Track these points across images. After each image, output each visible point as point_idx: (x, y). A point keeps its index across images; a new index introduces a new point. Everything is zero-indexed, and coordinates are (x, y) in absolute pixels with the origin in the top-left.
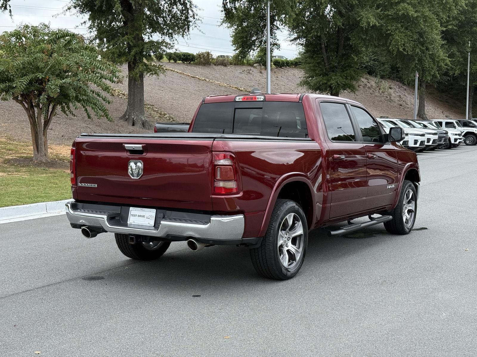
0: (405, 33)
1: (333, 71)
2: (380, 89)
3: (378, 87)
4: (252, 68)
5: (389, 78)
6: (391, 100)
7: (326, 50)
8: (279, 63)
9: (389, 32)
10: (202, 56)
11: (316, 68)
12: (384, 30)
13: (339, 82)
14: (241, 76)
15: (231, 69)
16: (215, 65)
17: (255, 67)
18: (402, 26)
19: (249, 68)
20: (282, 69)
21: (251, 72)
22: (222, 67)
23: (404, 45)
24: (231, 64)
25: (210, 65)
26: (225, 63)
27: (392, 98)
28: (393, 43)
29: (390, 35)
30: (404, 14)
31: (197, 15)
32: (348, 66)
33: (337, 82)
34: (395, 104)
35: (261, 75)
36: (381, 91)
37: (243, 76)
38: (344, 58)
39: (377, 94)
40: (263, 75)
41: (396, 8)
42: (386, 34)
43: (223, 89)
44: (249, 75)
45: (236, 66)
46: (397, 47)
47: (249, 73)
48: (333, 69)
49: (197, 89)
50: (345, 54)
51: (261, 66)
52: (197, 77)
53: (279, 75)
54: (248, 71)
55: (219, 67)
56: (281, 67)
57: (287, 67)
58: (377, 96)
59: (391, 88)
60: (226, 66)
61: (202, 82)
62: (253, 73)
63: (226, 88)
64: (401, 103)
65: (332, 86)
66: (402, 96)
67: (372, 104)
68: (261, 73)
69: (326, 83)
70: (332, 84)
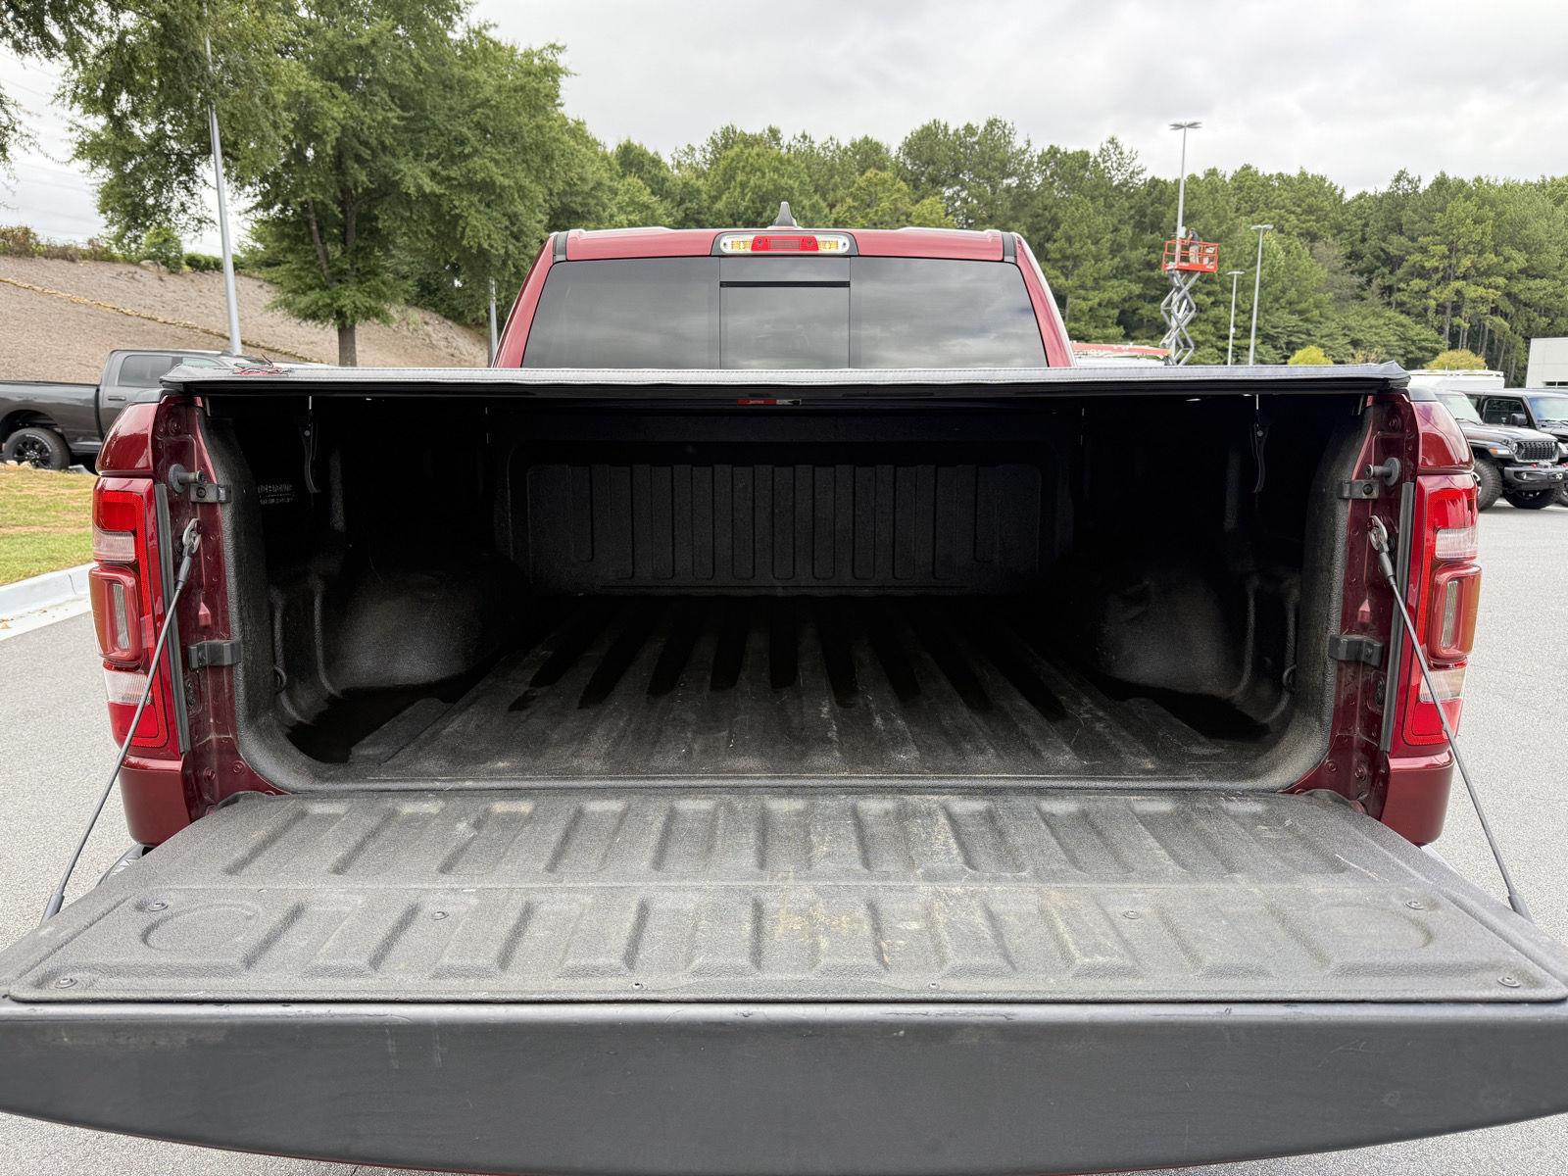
0: (486, 214)
1: (340, 281)
2: (408, 324)
3: (404, 319)
4: (138, 270)
5: (416, 305)
6: (432, 346)
7: (321, 237)
8: (199, 261)
9: (457, 211)
10: (9, 235)
11: (303, 274)
12: (445, 208)
13: (357, 302)
14: (115, 283)
15: (87, 269)
16: (46, 257)
17: (144, 268)
18: (480, 201)
19: (133, 269)
20: (207, 276)
21: (137, 276)
22: (66, 263)
23: (489, 236)
24: (84, 257)
25: (33, 257)
26: (71, 256)
27: (434, 342)
28: (468, 232)
29: (460, 216)
30: (483, 179)
31: (20, 123)
32: (368, 272)
33: (354, 302)
34: (442, 354)
35: (162, 284)
36: (411, 327)
37: (121, 283)
38: (360, 256)
39: (405, 333)
40: (168, 285)
41: (465, 166)
42: (452, 216)
43: (82, 308)
44: (135, 284)
45: (98, 263)
46: (476, 240)
47: (133, 278)
48: (340, 276)
49: (18, 307)
50: (363, 248)
51: (158, 265)
52: (9, 279)
53: (205, 288)
54: (130, 275)
55: (57, 262)
56: (202, 271)
57: (216, 272)
58: (406, 337)
59: (426, 323)
60: (73, 260)
61: (26, 292)
62: (142, 279)
63: (90, 307)
64: (452, 351)
65: (344, 309)
66: (450, 339)
67: (402, 351)
68: (161, 279)
69: (330, 305)
70: (343, 306)
